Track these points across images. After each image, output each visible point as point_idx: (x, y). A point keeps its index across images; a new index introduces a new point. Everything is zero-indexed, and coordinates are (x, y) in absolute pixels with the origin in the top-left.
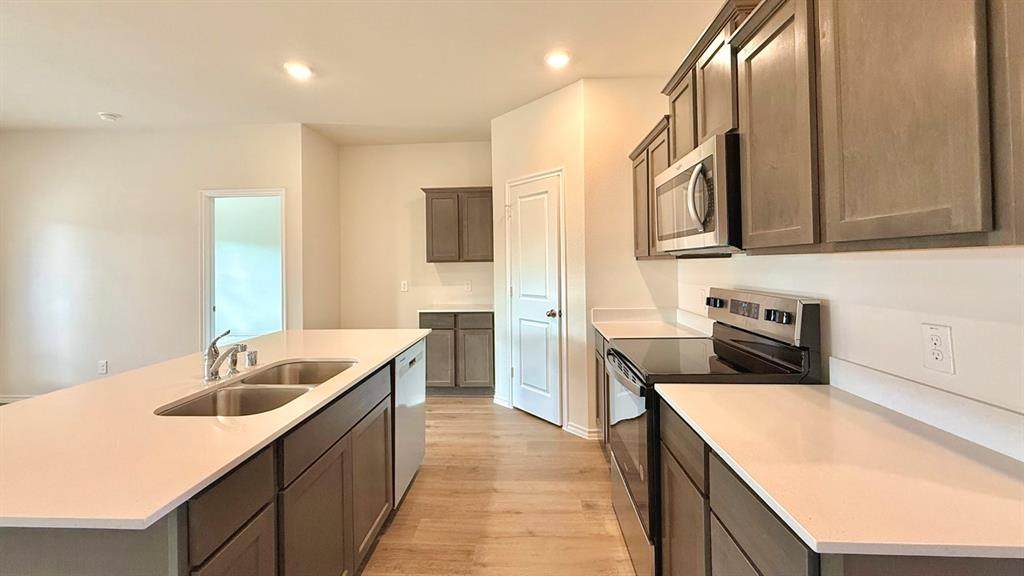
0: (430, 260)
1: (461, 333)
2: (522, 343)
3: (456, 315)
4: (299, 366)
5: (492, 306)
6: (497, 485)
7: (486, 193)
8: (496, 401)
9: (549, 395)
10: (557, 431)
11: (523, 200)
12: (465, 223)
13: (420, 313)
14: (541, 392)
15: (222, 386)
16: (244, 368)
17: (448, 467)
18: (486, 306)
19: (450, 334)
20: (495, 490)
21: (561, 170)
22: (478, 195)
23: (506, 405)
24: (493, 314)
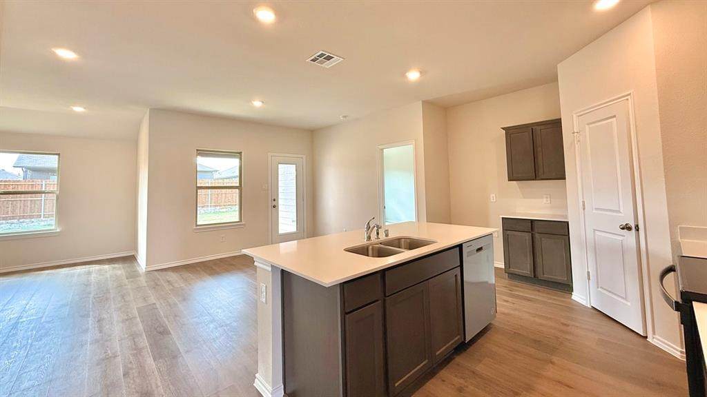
0: (510, 180)
1: (537, 236)
2: (597, 250)
3: (532, 221)
4: (408, 241)
5: (566, 218)
6: (555, 359)
7: (556, 124)
8: (573, 297)
9: (629, 304)
10: (641, 340)
11: (591, 126)
12: (539, 149)
13: (503, 218)
14: (620, 299)
15: (371, 244)
16: (382, 237)
17: (515, 333)
18: (562, 216)
19: (527, 236)
20: (552, 363)
21: (629, 94)
22: (549, 126)
23: (584, 303)
24: (568, 223)
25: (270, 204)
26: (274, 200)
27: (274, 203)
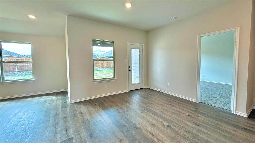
25: (128, 69)
26: (130, 67)
27: (130, 69)
